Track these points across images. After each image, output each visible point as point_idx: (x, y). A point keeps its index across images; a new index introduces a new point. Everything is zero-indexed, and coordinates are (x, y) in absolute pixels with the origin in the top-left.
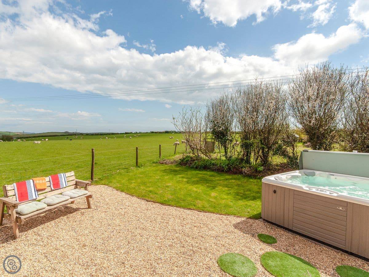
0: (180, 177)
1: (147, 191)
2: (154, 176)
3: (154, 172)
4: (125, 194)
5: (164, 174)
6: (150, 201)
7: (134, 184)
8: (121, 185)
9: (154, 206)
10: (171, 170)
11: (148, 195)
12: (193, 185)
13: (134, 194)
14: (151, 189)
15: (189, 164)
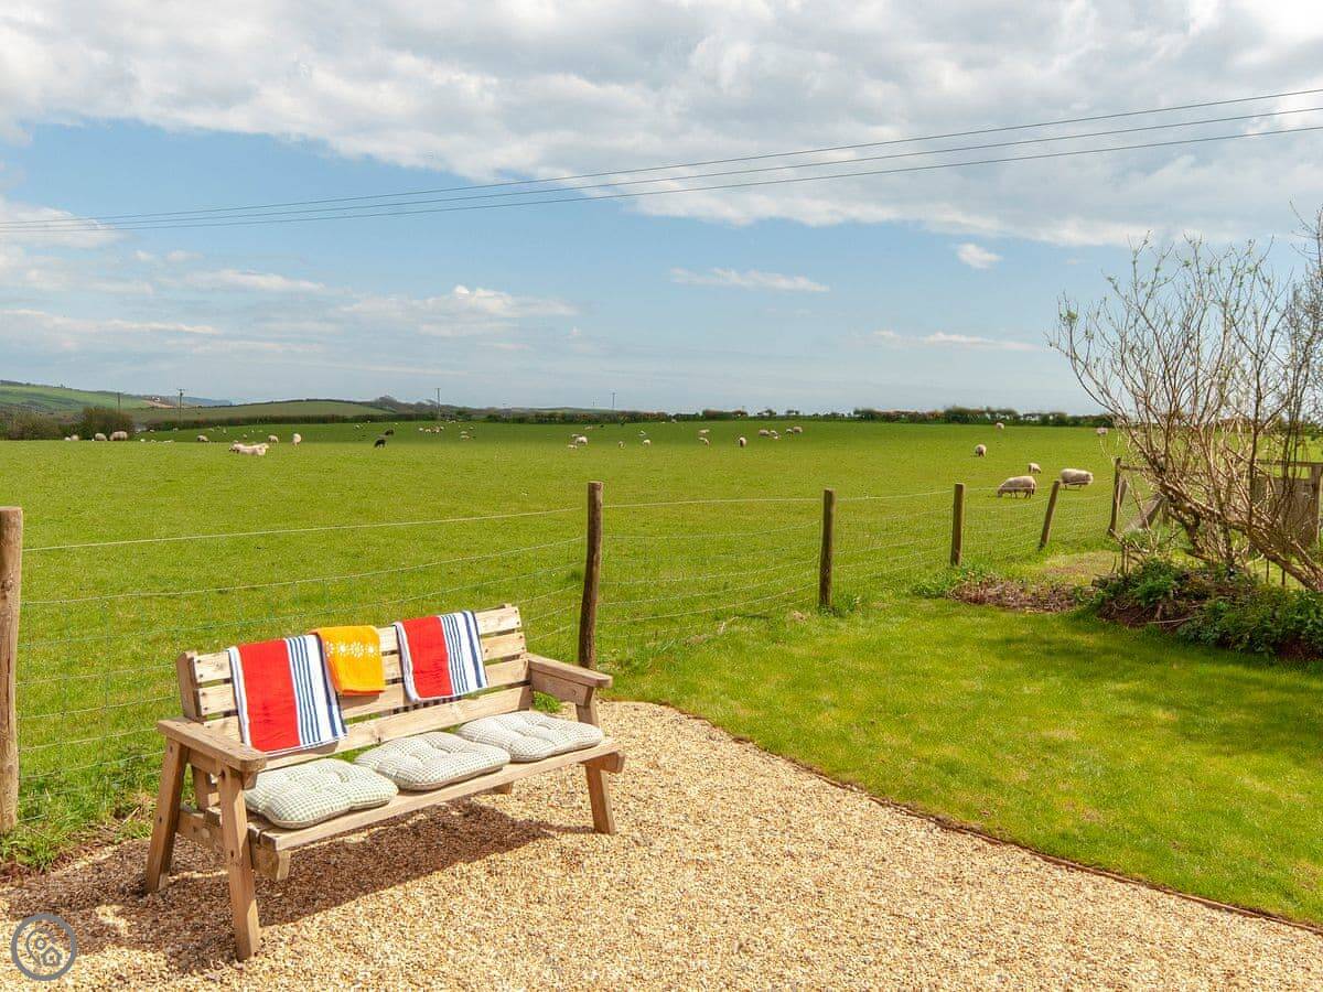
0: (1121, 696)
1: (927, 761)
2: (948, 677)
3: (939, 651)
4: (788, 767)
5: (1011, 666)
6: (960, 829)
7: (833, 712)
8: (755, 714)
9: (997, 862)
10: (1049, 643)
11: (945, 786)
12: (1229, 755)
13: (847, 771)
14: (949, 751)
15: (1164, 616)
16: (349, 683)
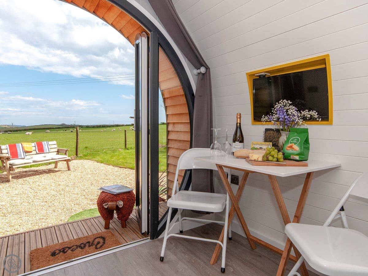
8: (102, 160)
11: (123, 164)
13: (111, 164)
16: (26, 150)
